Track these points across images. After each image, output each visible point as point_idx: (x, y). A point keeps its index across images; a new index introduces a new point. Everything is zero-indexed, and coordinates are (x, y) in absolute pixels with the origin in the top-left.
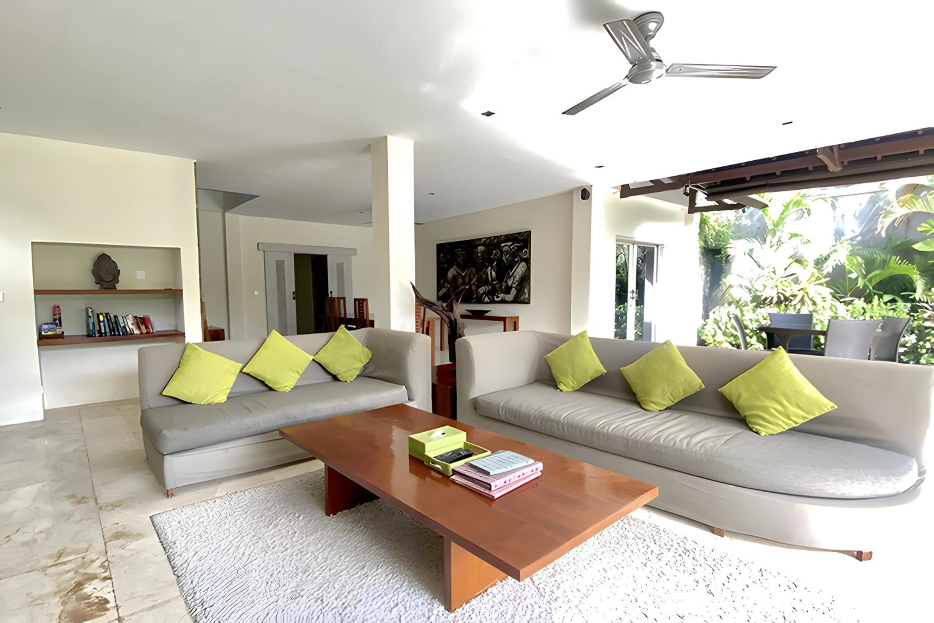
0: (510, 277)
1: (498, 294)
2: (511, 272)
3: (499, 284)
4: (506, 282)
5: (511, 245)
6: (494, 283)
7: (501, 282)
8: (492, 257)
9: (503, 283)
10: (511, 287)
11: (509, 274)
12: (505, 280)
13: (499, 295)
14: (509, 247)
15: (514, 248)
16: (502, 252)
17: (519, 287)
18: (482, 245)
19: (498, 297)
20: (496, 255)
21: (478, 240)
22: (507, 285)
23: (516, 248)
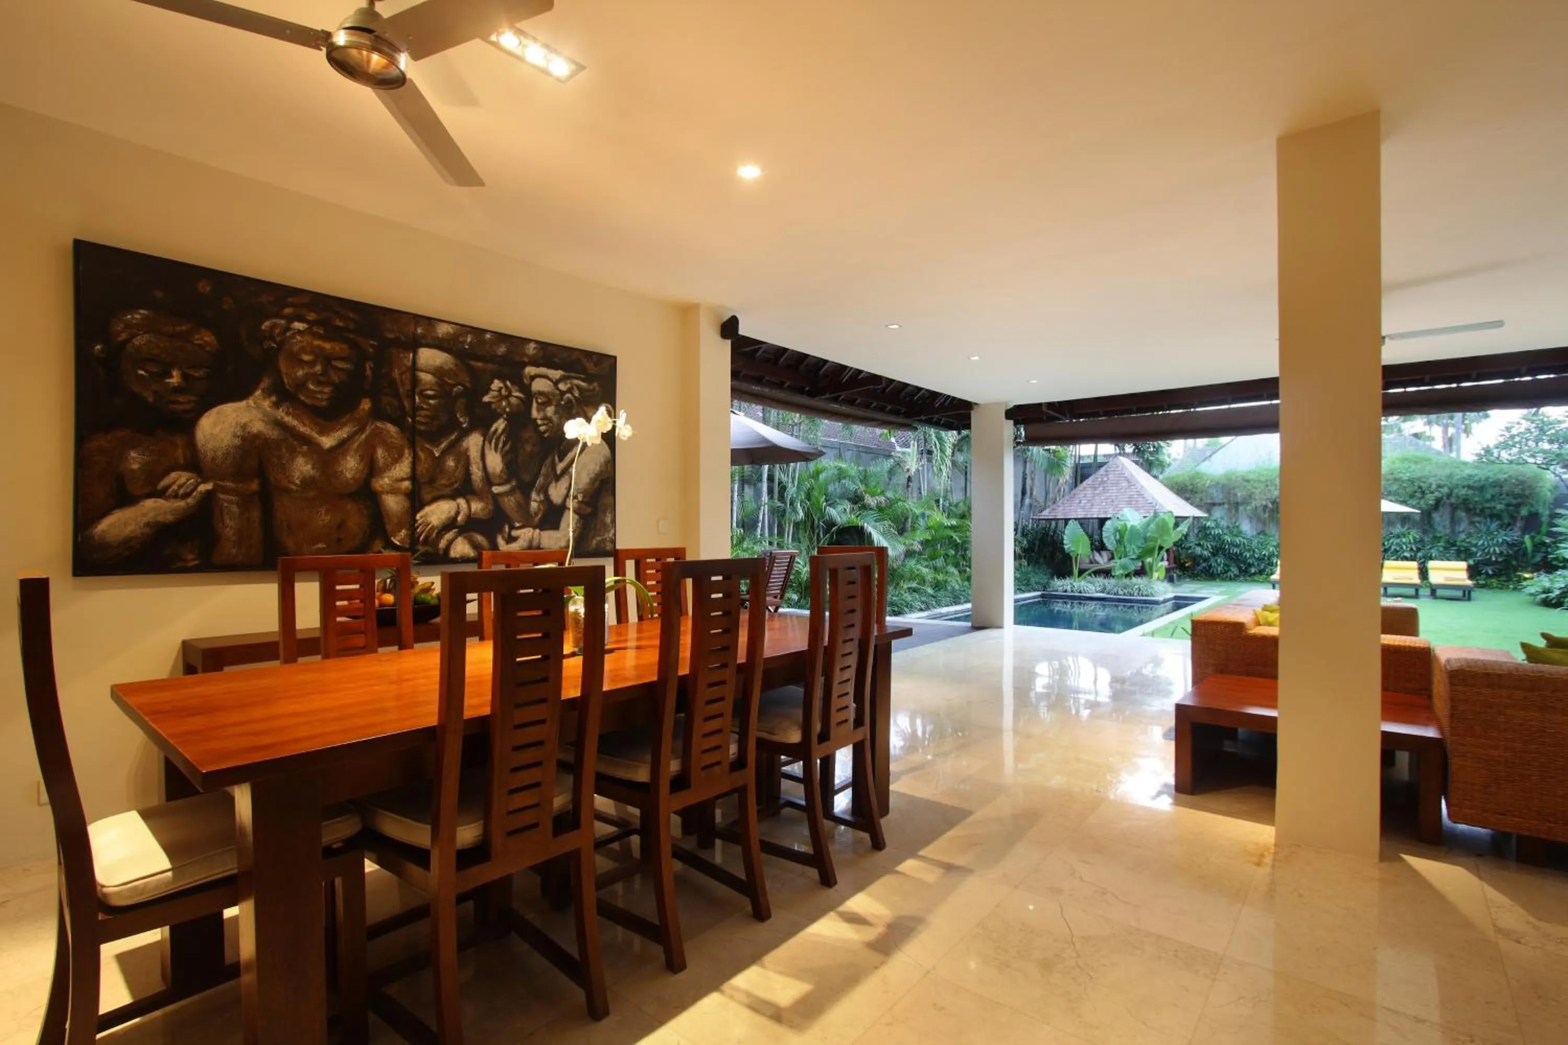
0: (558, 478)
1: (512, 528)
2: (561, 460)
3: (518, 496)
4: (544, 490)
5: (562, 379)
6: (496, 489)
7: (525, 489)
8: (486, 399)
9: (534, 495)
10: (563, 508)
11: (554, 467)
12: (540, 480)
13: (514, 533)
14: (556, 383)
15: (570, 391)
16: (529, 396)
17: (589, 510)
18: (440, 345)
19: (511, 539)
20: (501, 398)
21: (417, 319)
22: (548, 500)
23: (577, 394)
